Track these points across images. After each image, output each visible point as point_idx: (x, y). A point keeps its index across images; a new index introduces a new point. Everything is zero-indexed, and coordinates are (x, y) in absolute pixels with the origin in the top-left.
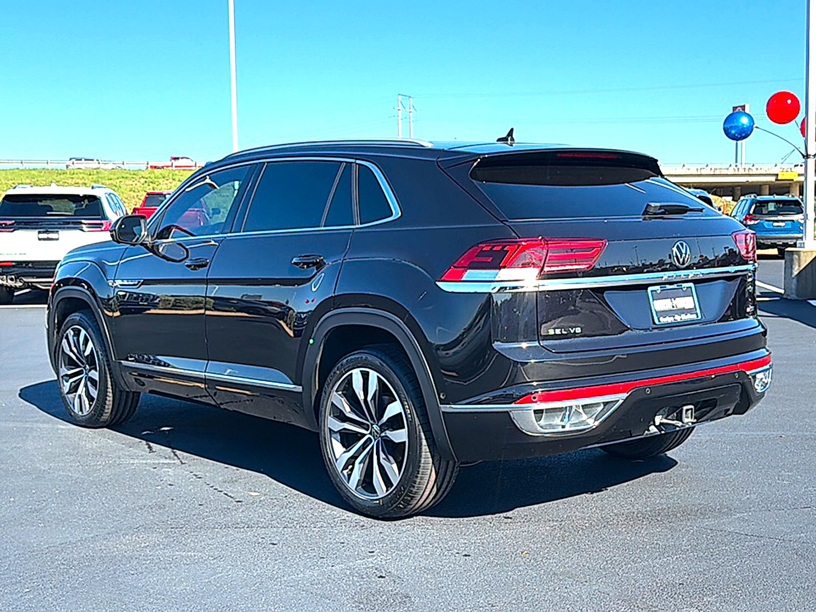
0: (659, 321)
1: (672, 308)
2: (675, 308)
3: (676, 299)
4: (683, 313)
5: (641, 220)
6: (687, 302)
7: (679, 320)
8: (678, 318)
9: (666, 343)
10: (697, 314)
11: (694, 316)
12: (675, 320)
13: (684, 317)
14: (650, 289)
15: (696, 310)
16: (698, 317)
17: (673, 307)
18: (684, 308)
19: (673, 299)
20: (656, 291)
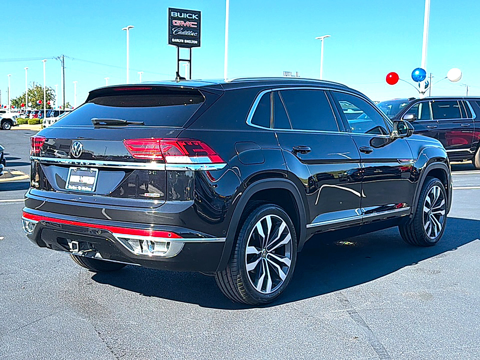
0: (68, 187)
1: (78, 182)
2: (81, 182)
3: (84, 177)
4: (84, 186)
5: (93, 128)
6: (91, 180)
7: (80, 190)
8: (80, 188)
9: (62, 200)
10: (92, 188)
11: (90, 189)
12: (77, 189)
13: (84, 189)
14: (71, 168)
15: (93, 186)
16: (92, 190)
17: (80, 181)
18: (86, 183)
19: (81, 177)
20: (74, 170)
